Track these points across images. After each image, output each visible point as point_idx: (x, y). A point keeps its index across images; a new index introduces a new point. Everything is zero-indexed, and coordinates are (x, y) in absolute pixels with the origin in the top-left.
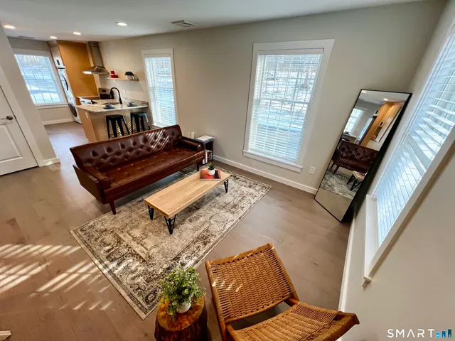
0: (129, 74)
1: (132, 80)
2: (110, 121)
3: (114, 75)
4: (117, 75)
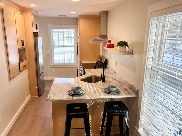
0: (122, 44)
3: (111, 44)
4: (114, 45)
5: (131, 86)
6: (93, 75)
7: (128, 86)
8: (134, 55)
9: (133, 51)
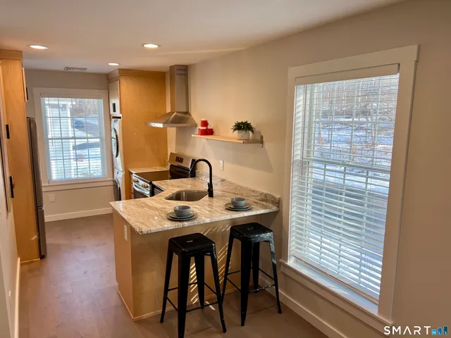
0: (242, 127)
1: (247, 141)
2: (176, 258)
3: (207, 129)
4: (212, 129)
5: (266, 195)
6: (182, 189)
7: (259, 198)
8: (266, 145)
9: (262, 137)
